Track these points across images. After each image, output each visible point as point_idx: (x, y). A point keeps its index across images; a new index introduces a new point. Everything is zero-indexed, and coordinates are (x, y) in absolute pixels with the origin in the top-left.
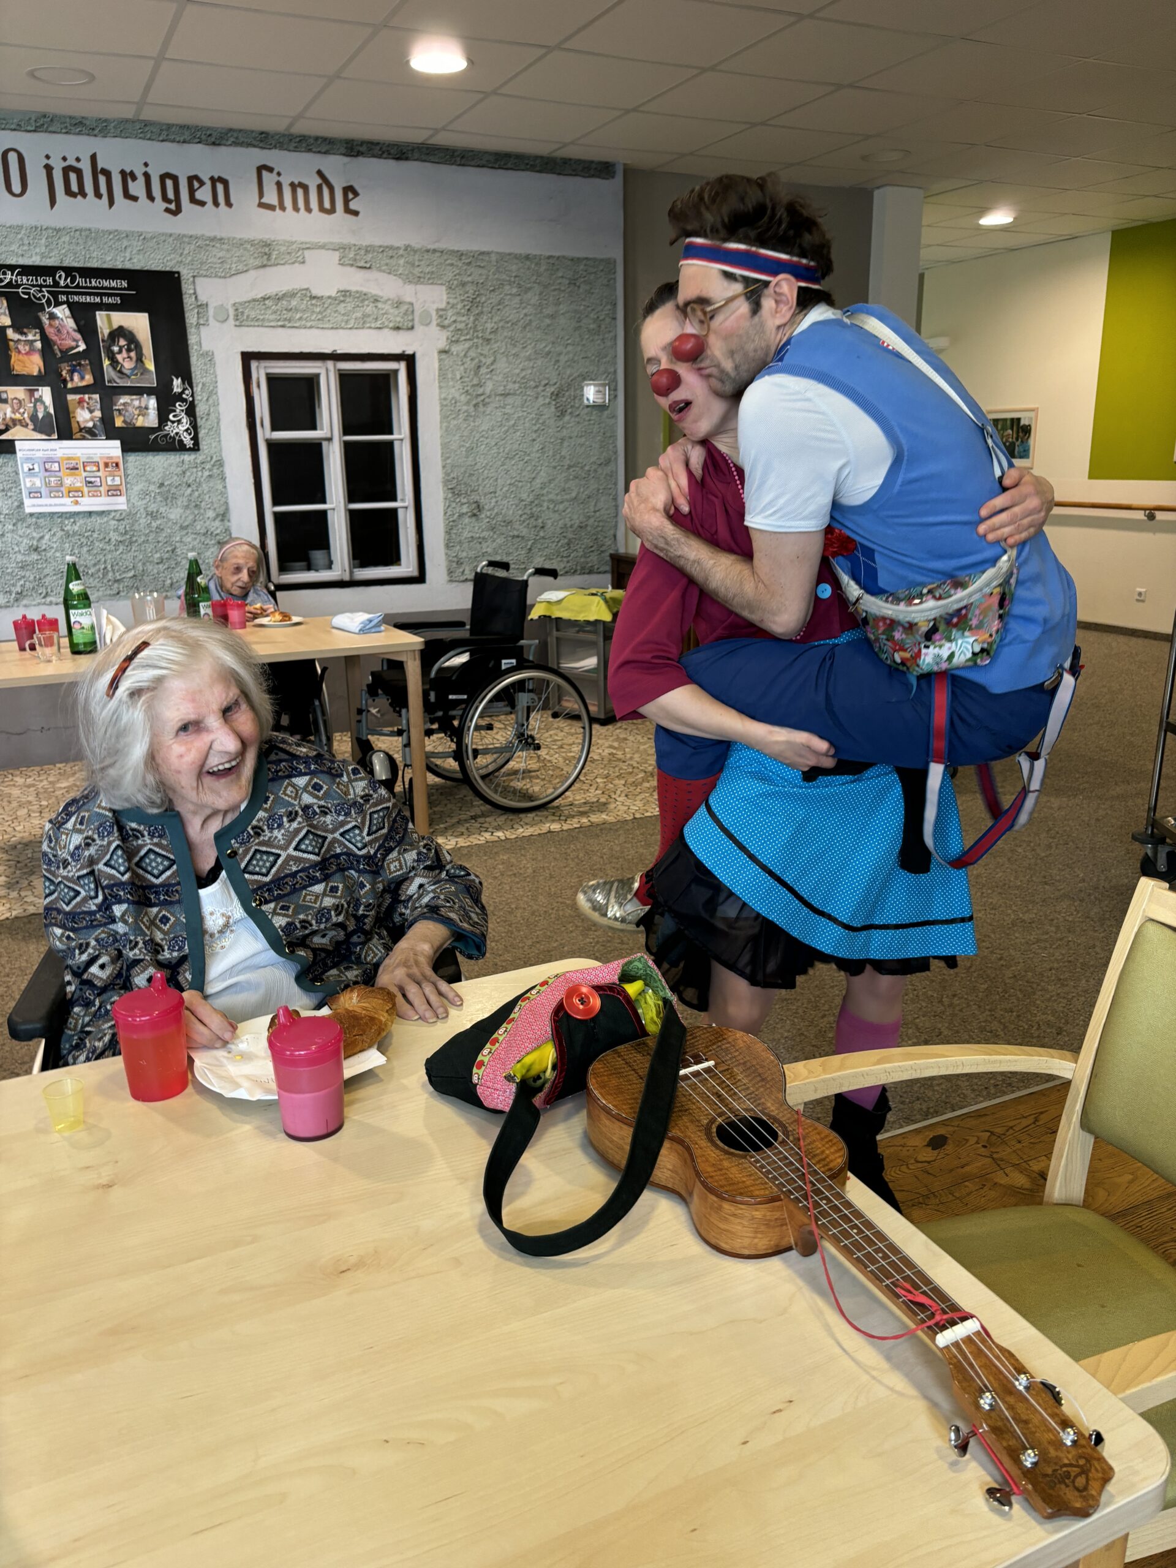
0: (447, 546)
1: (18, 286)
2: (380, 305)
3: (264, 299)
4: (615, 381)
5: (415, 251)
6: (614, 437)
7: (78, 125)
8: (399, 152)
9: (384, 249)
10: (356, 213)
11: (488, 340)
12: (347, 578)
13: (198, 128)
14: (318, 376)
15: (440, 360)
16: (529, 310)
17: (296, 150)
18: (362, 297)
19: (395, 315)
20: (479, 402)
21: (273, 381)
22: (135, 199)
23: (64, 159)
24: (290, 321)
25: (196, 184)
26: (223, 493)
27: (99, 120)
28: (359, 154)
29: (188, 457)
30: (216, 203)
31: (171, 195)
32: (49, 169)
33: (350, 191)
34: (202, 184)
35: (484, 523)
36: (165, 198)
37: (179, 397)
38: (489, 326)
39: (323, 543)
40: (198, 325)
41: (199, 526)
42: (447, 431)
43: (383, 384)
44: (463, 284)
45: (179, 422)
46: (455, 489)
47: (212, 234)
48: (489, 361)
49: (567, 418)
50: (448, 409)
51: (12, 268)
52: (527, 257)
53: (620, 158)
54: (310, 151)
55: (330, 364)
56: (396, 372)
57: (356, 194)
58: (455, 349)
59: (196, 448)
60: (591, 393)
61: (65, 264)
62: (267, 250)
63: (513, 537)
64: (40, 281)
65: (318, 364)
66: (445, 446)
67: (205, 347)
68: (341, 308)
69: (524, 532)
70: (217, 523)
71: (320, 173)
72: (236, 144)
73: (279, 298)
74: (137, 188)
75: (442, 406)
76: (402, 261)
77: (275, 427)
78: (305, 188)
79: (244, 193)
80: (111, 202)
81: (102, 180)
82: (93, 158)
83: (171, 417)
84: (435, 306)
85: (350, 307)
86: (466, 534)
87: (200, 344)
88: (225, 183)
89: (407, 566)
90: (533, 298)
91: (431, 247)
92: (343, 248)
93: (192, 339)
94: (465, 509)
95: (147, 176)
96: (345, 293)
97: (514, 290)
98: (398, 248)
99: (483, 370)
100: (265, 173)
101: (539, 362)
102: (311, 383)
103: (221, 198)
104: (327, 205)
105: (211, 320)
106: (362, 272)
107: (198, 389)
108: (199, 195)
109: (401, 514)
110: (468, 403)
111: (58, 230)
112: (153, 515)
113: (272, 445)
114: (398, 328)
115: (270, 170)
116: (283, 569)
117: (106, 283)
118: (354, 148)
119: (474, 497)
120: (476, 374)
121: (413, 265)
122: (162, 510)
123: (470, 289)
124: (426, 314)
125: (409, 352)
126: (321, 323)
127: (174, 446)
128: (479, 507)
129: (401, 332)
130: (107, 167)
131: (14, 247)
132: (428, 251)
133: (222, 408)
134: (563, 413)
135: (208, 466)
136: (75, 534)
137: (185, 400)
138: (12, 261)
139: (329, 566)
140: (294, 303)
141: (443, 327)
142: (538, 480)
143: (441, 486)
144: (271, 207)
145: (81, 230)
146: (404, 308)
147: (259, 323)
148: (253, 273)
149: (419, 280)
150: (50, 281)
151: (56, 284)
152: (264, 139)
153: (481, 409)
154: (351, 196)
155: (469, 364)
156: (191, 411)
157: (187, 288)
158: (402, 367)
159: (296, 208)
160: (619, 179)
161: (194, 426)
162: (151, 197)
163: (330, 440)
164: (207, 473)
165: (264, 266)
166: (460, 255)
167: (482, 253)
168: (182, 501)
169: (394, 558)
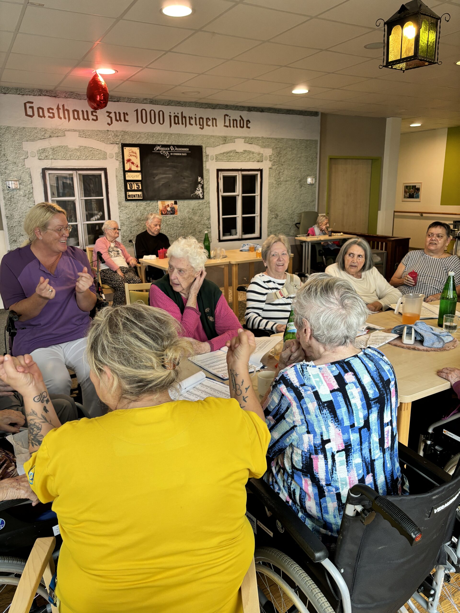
0: (268, 228)
1: (160, 151)
2: (254, 154)
3: (224, 153)
4: (316, 176)
5: (264, 138)
6: (315, 193)
7: (179, 104)
8: (262, 110)
9: (256, 138)
10: (249, 128)
11: (282, 165)
12: (240, 238)
13: (210, 104)
14: (236, 176)
15: (269, 171)
16: (294, 155)
17: (235, 110)
18: (249, 152)
19: (258, 158)
20: (279, 183)
21: (224, 177)
22: (192, 125)
23: (174, 113)
24: (230, 159)
25: (208, 120)
26: (209, 212)
27: (184, 102)
28: (251, 111)
29: (200, 201)
30: (213, 126)
31: (201, 124)
32: (170, 116)
33: (248, 121)
34: (210, 120)
35: (278, 220)
36: (200, 125)
37: (200, 183)
38: (283, 160)
39: (235, 227)
40: (206, 161)
41: (202, 222)
42: (270, 193)
43: (254, 177)
44: (277, 148)
45: (199, 190)
46: (271, 210)
47: (210, 134)
48: (282, 171)
49: (303, 188)
50: (271, 186)
51: (159, 145)
52: (294, 140)
53: (320, 110)
54: (238, 110)
55: (240, 172)
56: (257, 174)
57: (250, 122)
58: (274, 167)
59: (203, 198)
60: (309, 180)
61: (173, 144)
62: (225, 139)
63: (286, 224)
64: (166, 149)
65: (237, 172)
66: (269, 197)
67: (207, 168)
68: (244, 155)
69: (289, 223)
70: (207, 221)
71: (241, 116)
72: (220, 108)
73: (227, 153)
74: (193, 122)
75: (269, 185)
76: (261, 142)
77: (224, 192)
78: (236, 120)
79: (220, 123)
80: (186, 126)
81: (184, 119)
82: (182, 113)
83: (197, 189)
84: (269, 155)
85: (246, 155)
86: (273, 224)
87: (206, 167)
88: (216, 119)
89: (257, 234)
90: (295, 152)
91: (270, 137)
92: (245, 138)
93: (204, 165)
94: (273, 216)
95: (195, 118)
96: (245, 151)
97: (290, 150)
98: (260, 138)
99: (281, 174)
100: (226, 117)
101: (296, 171)
102: (234, 178)
103: (214, 124)
104: (242, 125)
105: (209, 160)
106: (250, 145)
107: (205, 180)
108: (209, 123)
109: (256, 218)
110: (276, 184)
111: (171, 134)
112: (190, 219)
113: (223, 197)
114: (258, 161)
115: (228, 116)
116: (224, 235)
117: (183, 149)
118: (250, 109)
119: (276, 212)
120: (279, 175)
121: (263, 142)
122: (193, 217)
123: (279, 149)
124: (266, 157)
125: (261, 168)
126: (238, 160)
127: (197, 198)
128: (277, 216)
129: (259, 163)
130: (185, 116)
131: (160, 139)
132: (268, 138)
133: (210, 186)
134: (302, 186)
135: (206, 204)
136: (169, 224)
137: (201, 184)
138: (159, 143)
139: (236, 234)
140: (231, 154)
141: (271, 161)
142: (294, 207)
143: (267, 209)
144: (227, 127)
145: (177, 134)
146: (260, 155)
147: (222, 160)
148: (221, 146)
149: (265, 147)
150: (169, 149)
151: (170, 150)
152: (227, 107)
153: (279, 186)
154: (248, 123)
155: (277, 172)
156: (202, 187)
157: (204, 150)
158: (259, 173)
159: (234, 127)
160: (319, 117)
161: (203, 192)
162: (196, 124)
163: (238, 195)
164: (205, 206)
165: (224, 144)
166: (276, 139)
167: (282, 139)
168: (198, 214)
169: (253, 232)
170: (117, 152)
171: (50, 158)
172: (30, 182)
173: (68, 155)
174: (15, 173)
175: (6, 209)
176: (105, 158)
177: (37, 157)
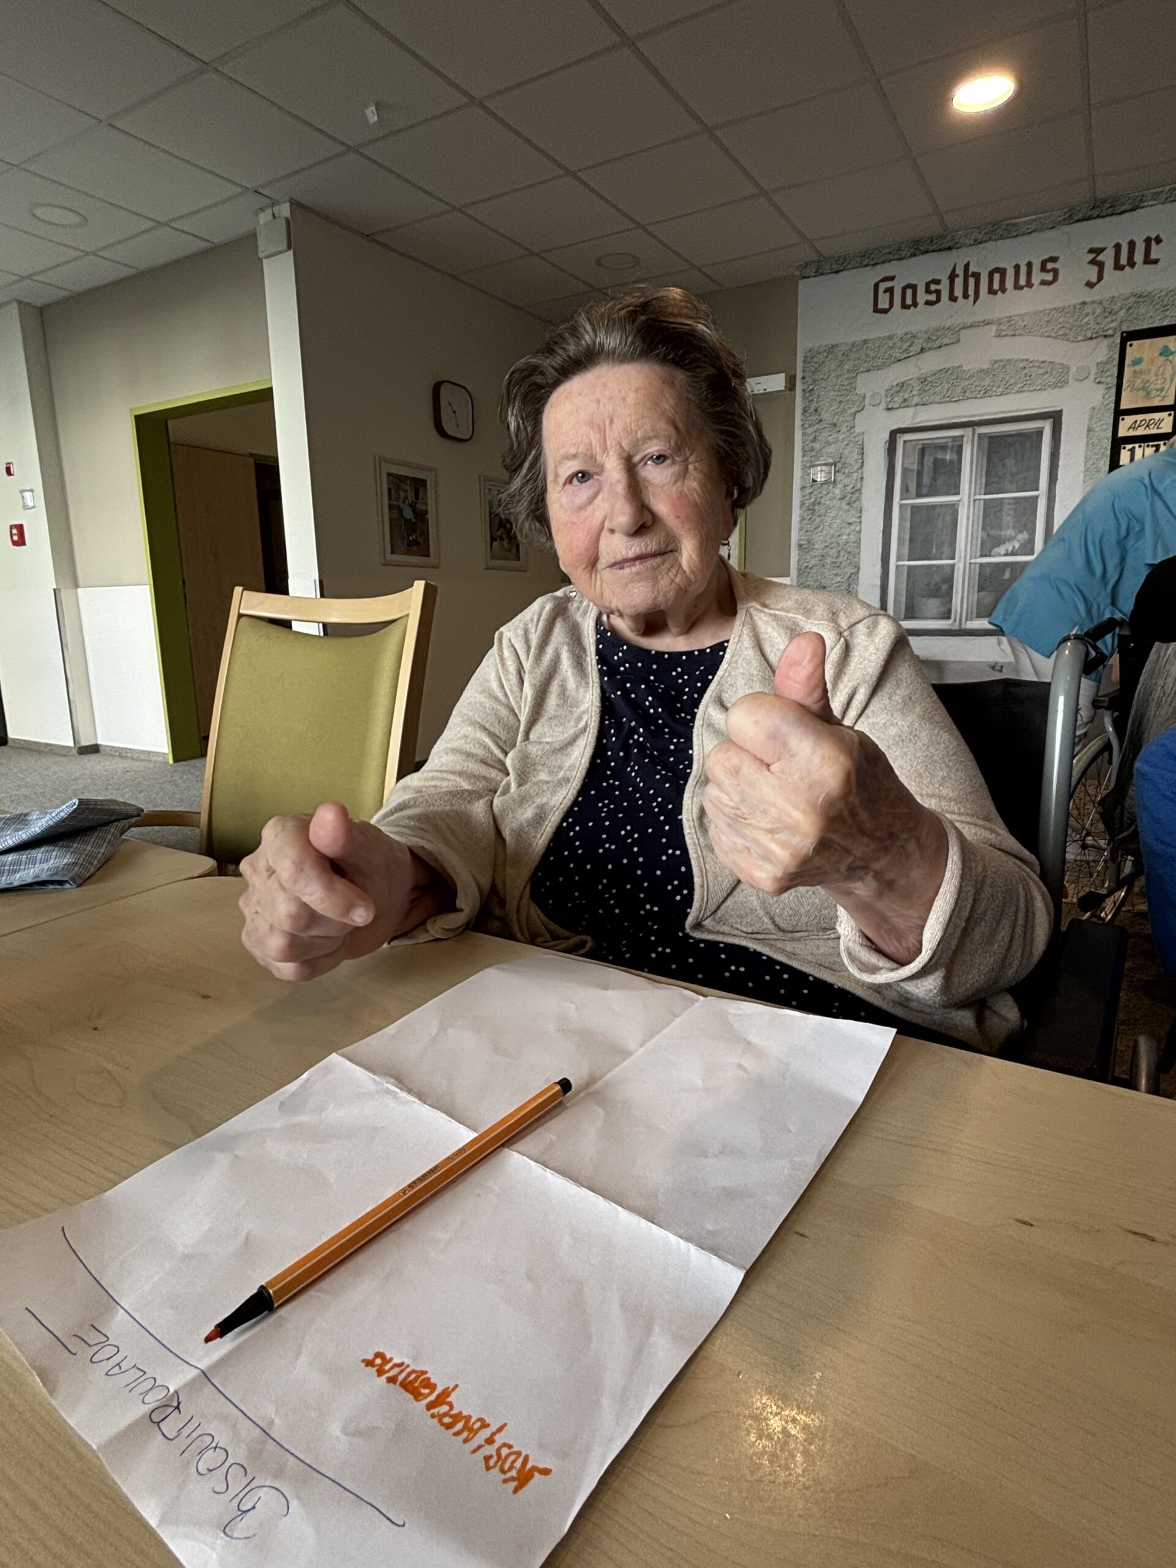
170: (1105, 359)
171: (914, 402)
172: (859, 465)
173: (959, 390)
174: (831, 449)
175: (801, 529)
176: (1061, 383)
177: (883, 405)
